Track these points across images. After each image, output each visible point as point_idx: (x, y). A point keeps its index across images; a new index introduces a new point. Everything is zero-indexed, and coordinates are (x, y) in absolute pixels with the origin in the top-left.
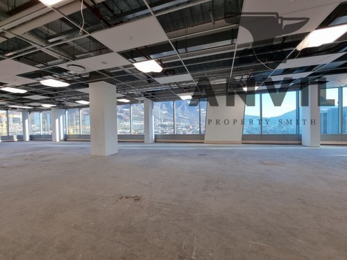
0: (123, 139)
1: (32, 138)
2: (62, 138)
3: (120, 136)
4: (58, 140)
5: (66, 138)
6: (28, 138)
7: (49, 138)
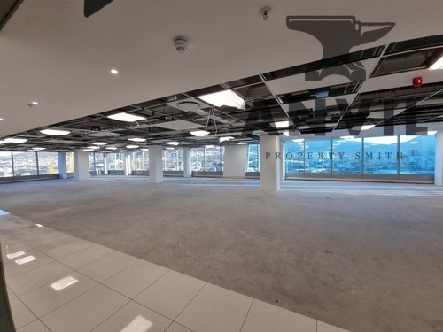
0: (167, 174)
1: (109, 173)
2: (130, 172)
3: (165, 172)
4: (127, 174)
5: (133, 173)
6: (106, 172)
7: (122, 173)
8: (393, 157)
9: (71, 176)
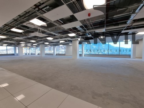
1: (31, 54)
2: (37, 54)
6: (30, 54)
8: (118, 51)
9: (17, 55)
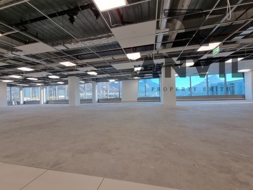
2: (45, 102)
4: (42, 103)
5: (47, 102)
